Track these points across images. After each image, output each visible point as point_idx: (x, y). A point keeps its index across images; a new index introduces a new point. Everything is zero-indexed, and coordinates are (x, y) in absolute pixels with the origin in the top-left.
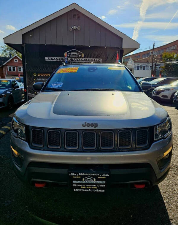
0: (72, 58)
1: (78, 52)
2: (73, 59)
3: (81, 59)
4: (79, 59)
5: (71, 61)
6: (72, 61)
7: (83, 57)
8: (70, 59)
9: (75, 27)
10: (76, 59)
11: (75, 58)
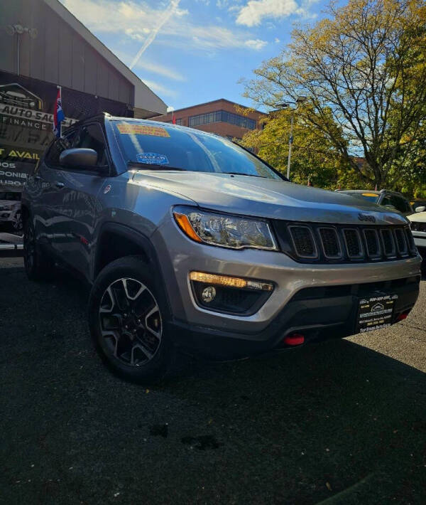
0: (10, 107)
1: (27, 95)
2: (14, 110)
3: (34, 113)
4: (31, 113)
5: (5, 113)
6: (10, 114)
7: (40, 108)
8: (3, 108)
9: (20, 27)
10: (22, 111)
11: (19, 108)
